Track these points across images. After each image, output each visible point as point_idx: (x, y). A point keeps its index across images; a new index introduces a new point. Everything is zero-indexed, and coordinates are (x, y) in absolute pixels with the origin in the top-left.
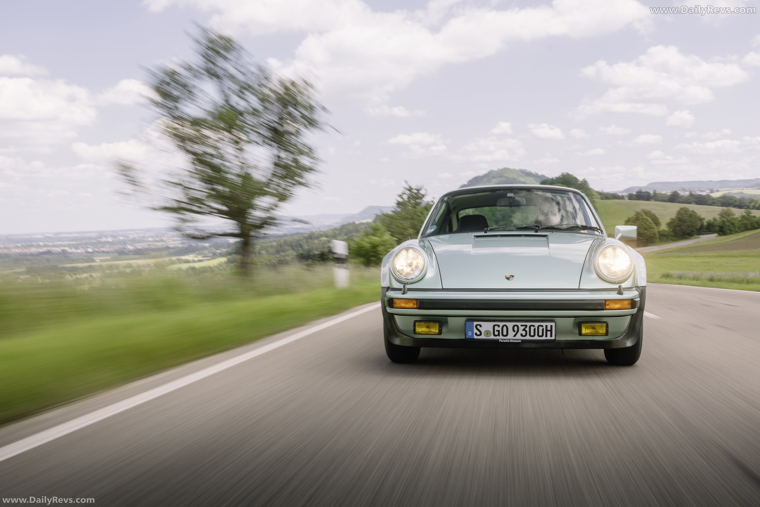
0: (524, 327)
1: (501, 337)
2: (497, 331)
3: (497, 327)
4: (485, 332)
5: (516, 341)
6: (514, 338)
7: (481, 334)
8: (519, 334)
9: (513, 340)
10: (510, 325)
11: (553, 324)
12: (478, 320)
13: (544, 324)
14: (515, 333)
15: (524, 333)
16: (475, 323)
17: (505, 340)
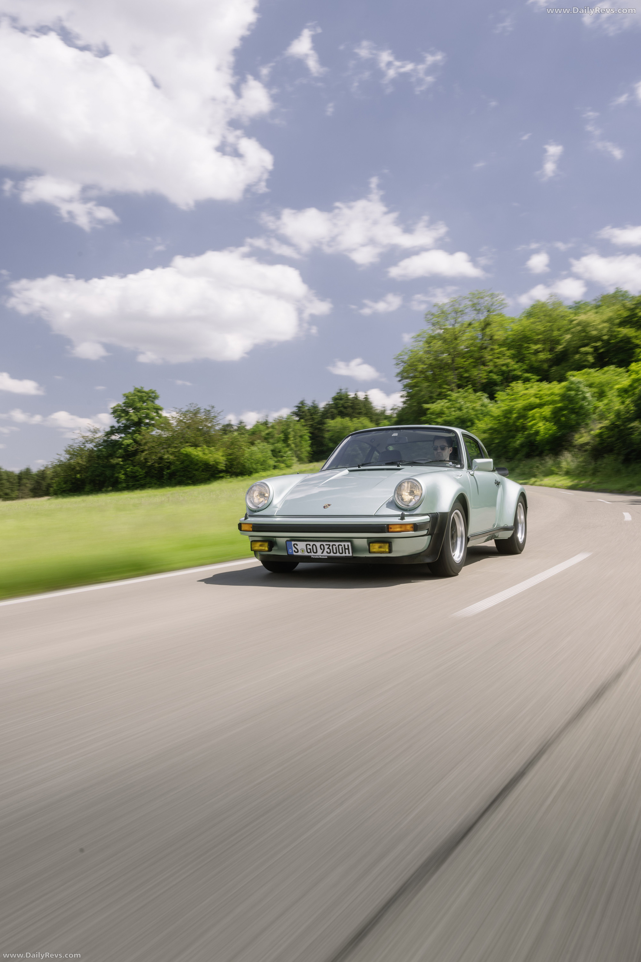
0: (328, 546)
1: (312, 554)
2: (309, 549)
3: (309, 545)
4: (301, 549)
5: (324, 557)
6: (322, 555)
7: (298, 552)
8: (325, 552)
9: (322, 556)
10: (318, 544)
11: (349, 544)
12: (295, 540)
13: (342, 544)
14: (322, 551)
15: (329, 551)
16: (293, 543)
17: (316, 556)
